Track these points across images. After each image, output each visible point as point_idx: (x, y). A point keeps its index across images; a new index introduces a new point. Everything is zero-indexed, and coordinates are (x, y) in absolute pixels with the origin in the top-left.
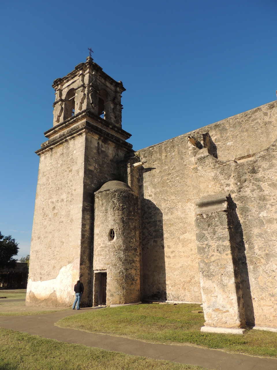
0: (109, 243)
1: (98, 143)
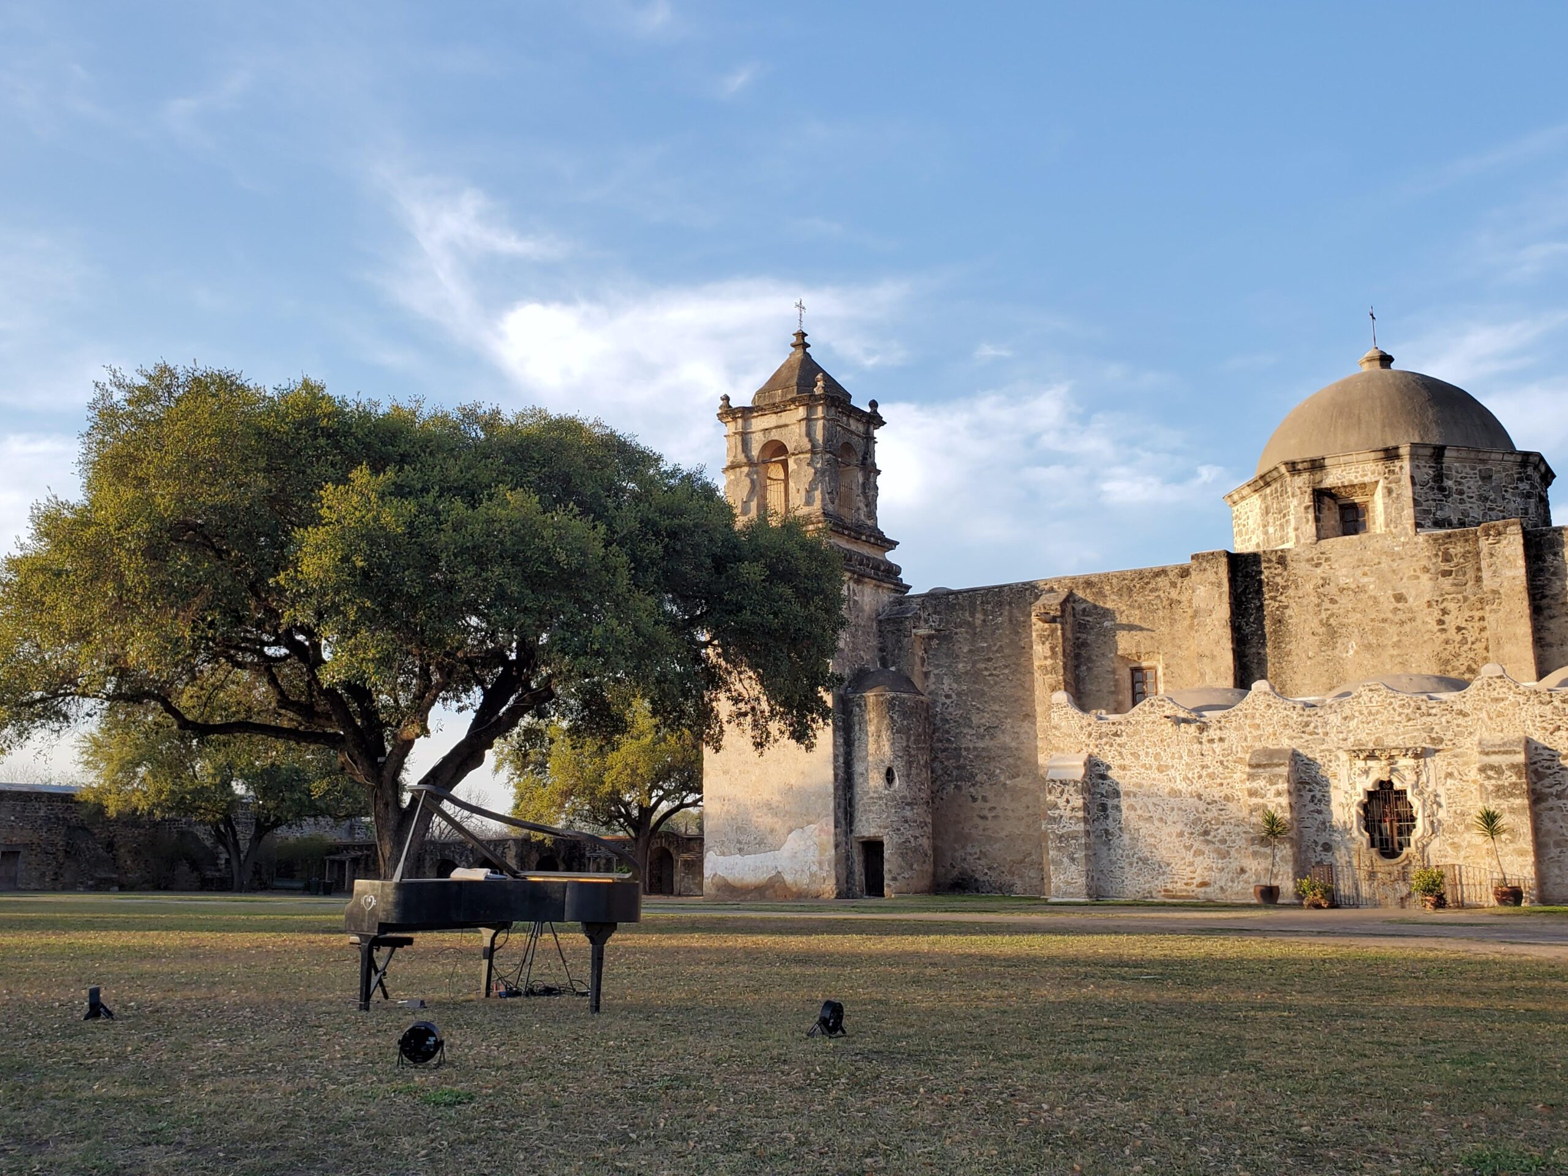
0: (887, 792)
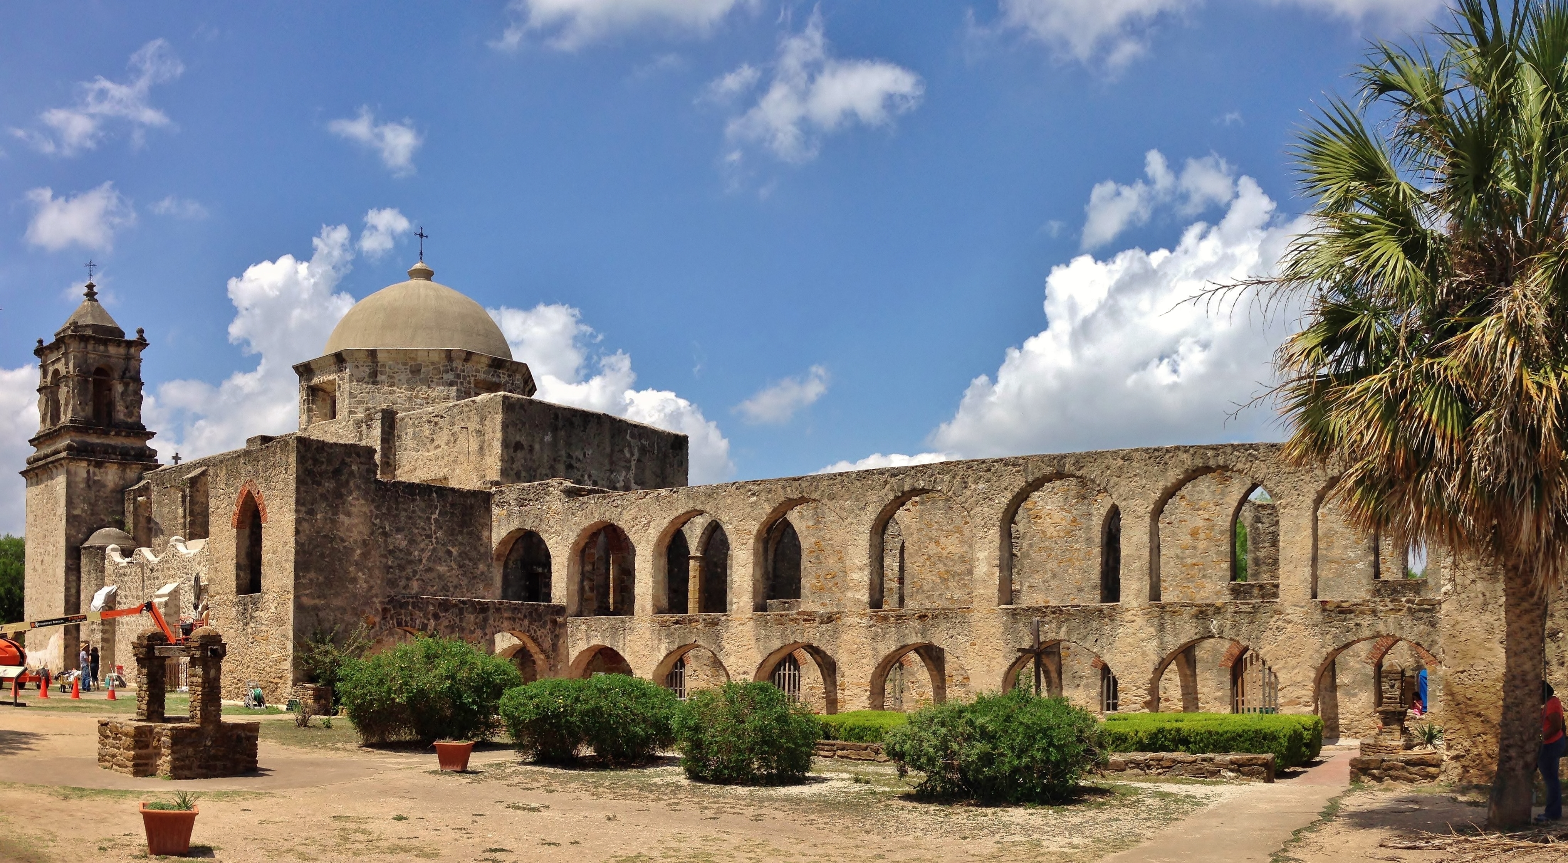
1: (88, 471)
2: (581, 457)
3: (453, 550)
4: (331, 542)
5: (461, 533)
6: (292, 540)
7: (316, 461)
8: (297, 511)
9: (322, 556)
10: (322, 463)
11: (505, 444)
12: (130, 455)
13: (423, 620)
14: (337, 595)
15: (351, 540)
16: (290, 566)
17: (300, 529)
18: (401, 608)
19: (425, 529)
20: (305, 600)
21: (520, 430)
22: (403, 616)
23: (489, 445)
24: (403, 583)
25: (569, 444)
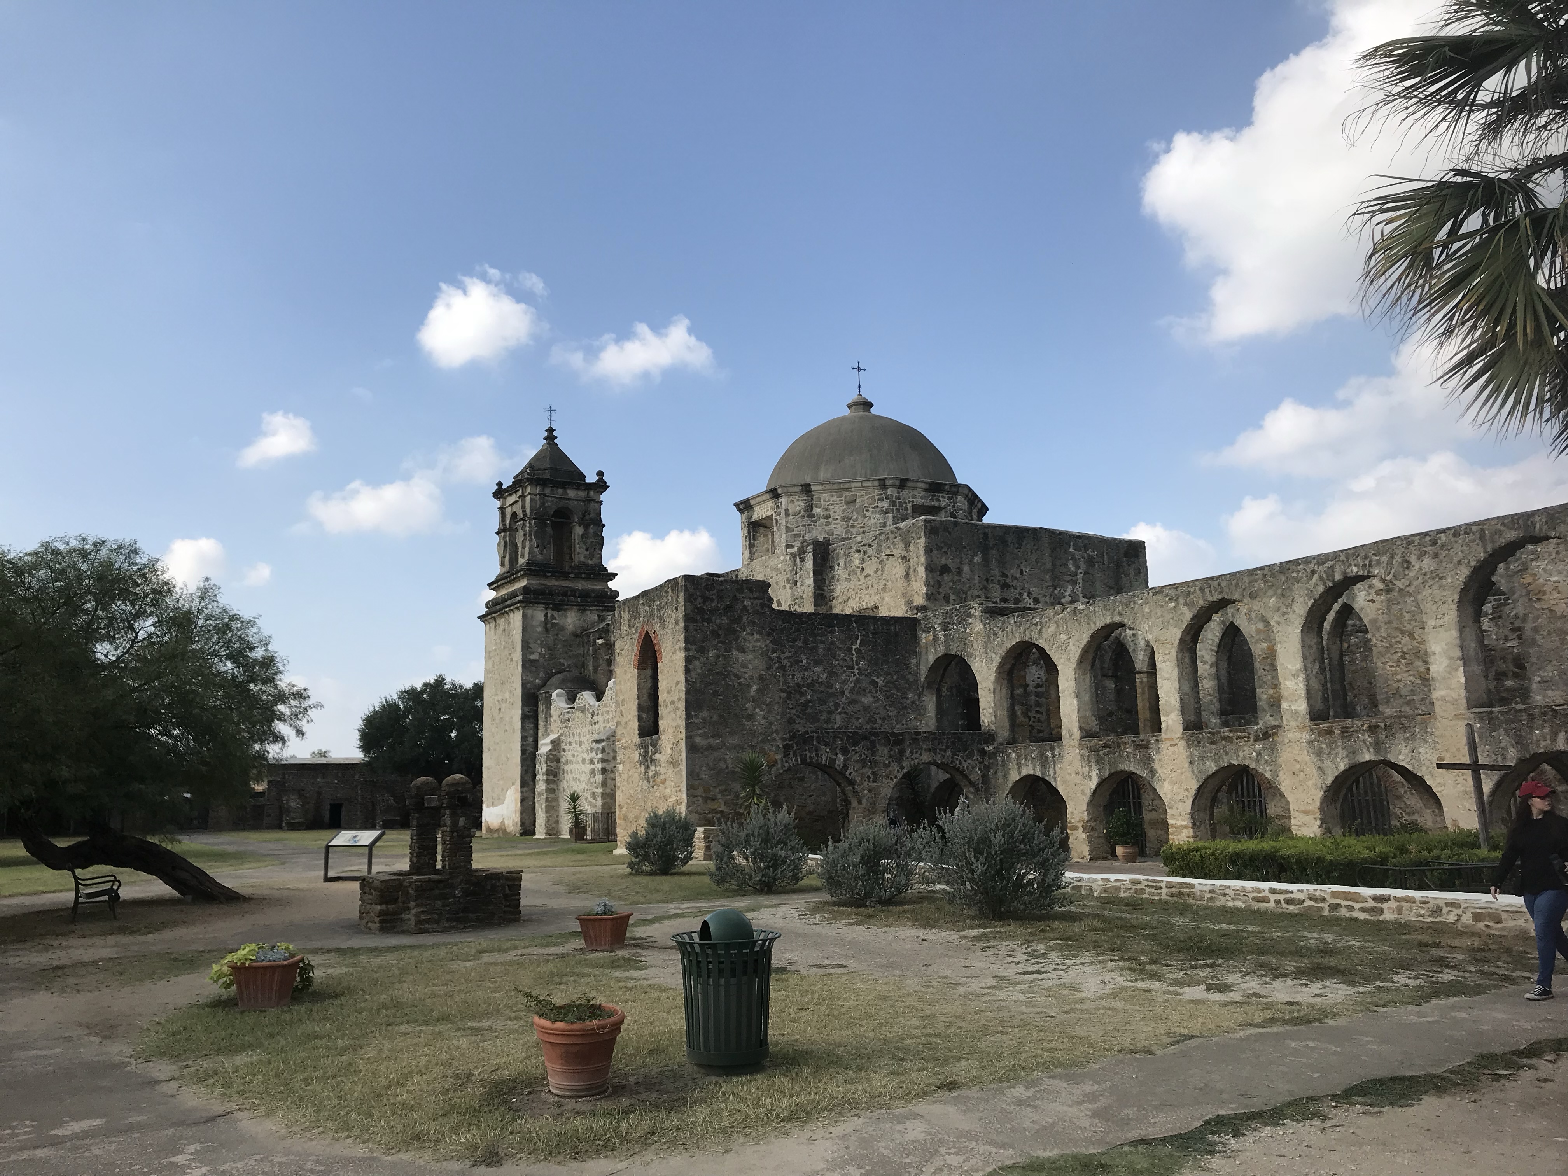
1: (546, 615)
2: (1018, 575)
3: (878, 680)
4: (724, 679)
5: (886, 662)
6: (682, 678)
7: (706, 599)
8: (687, 650)
9: (716, 693)
10: (712, 600)
11: (929, 569)
12: (590, 597)
13: (830, 755)
14: (732, 733)
15: (747, 676)
16: (682, 706)
17: (691, 667)
18: (804, 743)
19: (846, 660)
20: (698, 740)
21: (946, 553)
22: (807, 752)
23: (915, 570)
24: (824, 717)
25: (1002, 563)
